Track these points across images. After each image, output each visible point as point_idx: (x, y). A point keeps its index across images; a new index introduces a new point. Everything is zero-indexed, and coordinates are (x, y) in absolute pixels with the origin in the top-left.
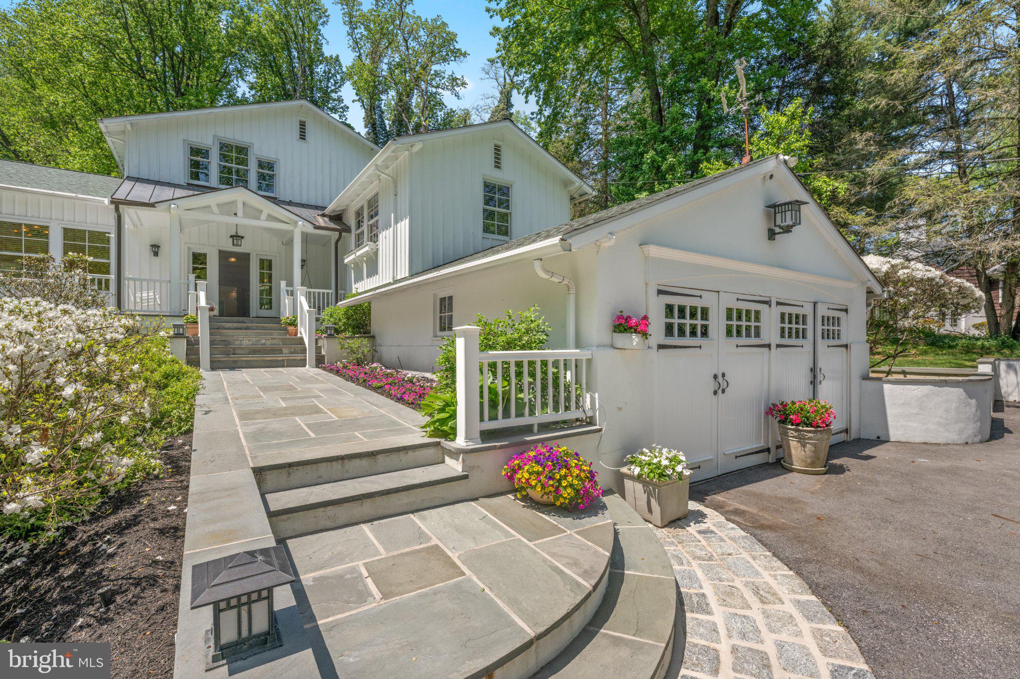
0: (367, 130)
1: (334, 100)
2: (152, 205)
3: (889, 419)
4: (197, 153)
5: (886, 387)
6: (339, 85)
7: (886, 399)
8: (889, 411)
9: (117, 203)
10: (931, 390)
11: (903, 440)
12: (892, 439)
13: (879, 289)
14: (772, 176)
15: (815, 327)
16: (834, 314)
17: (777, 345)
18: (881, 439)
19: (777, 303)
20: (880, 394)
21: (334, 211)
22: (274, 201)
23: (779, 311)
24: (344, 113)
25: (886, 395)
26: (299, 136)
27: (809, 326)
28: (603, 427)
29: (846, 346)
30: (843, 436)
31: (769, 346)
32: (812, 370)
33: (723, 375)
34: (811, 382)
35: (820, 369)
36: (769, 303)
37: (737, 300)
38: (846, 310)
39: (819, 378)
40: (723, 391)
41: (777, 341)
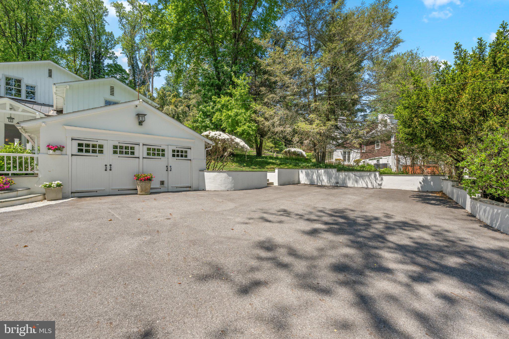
0: (129, 68)
1: (110, 53)
3: (206, 183)
5: (205, 173)
6: (113, 47)
8: (206, 181)
10: (217, 174)
11: (209, 190)
12: (207, 190)
13: (210, 142)
14: (137, 106)
15: (168, 153)
16: (182, 149)
17: (143, 158)
18: (204, 190)
19: (143, 145)
20: (204, 176)
21: (57, 109)
22: (34, 103)
23: (146, 147)
24: (116, 60)
25: (205, 175)
26: (48, 76)
27: (166, 153)
28: (40, 176)
29: (190, 160)
30: (188, 189)
31: (139, 158)
32: (167, 166)
33: (111, 165)
34: (167, 170)
35: (171, 167)
36: (139, 145)
37: (119, 143)
38: (190, 149)
39: (169, 169)
40: (110, 170)
41: (144, 157)
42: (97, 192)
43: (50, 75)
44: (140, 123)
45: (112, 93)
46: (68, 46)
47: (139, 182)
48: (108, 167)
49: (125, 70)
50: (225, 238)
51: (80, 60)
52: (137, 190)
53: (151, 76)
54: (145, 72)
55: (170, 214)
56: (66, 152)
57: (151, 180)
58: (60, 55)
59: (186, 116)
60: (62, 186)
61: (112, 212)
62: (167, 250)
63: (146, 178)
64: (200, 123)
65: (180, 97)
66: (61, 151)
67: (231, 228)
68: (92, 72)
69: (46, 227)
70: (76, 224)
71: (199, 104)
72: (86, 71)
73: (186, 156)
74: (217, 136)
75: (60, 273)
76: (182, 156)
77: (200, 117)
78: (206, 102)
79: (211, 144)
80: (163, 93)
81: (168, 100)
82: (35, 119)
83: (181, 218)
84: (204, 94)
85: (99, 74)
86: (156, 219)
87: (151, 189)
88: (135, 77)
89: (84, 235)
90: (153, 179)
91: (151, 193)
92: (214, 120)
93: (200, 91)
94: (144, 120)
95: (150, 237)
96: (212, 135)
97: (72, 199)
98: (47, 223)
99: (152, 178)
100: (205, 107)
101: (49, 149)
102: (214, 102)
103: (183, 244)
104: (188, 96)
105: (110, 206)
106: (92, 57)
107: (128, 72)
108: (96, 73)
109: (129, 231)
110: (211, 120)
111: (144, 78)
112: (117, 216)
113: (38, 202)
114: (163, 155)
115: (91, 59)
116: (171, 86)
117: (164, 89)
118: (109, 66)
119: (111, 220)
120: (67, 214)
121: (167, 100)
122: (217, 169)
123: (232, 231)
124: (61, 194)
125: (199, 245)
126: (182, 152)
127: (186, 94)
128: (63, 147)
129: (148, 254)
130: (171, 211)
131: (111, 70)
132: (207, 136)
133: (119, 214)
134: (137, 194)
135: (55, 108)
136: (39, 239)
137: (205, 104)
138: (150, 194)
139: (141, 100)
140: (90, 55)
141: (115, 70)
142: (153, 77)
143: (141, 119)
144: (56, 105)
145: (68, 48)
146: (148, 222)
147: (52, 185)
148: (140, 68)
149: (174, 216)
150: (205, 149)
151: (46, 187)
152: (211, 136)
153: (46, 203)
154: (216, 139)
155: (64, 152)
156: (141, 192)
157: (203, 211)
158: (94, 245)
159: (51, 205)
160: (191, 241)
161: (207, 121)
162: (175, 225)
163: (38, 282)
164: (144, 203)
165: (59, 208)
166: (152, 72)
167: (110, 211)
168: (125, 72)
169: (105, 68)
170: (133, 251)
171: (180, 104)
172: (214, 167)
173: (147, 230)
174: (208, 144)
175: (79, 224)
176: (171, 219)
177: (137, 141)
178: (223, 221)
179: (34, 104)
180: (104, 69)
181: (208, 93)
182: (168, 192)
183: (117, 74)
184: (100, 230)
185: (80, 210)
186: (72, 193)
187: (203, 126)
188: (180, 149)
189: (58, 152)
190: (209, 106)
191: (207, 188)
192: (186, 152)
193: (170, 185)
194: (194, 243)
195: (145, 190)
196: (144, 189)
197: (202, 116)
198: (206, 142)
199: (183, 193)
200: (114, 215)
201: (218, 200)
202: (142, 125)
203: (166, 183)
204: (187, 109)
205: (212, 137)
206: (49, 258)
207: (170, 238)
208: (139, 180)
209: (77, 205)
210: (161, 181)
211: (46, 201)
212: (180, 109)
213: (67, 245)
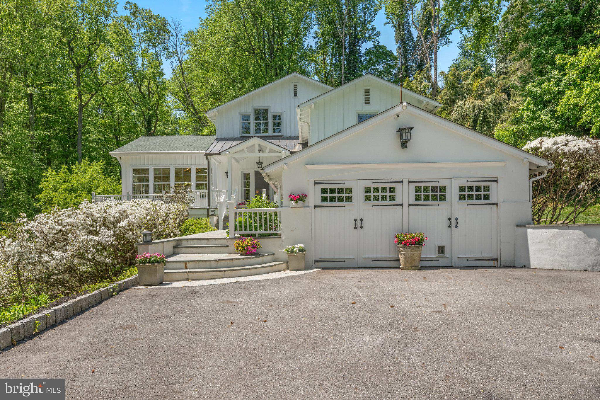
1: (370, 30)
2: (219, 154)
3: (531, 253)
4: (245, 118)
5: (529, 231)
6: (373, 18)
7: (529, 239)
8: (531, 248)
9: (207, 155)
10: (557, 232)
11: (538, 267)
12: (532, 267)
13: (543, 163)
14: (398, 116)
15: (453, 194)
16: (478, 184)
17: (409, 205)
18: (526, 266)
19: (409, 182)
20: (525, 237)
21: (302, 141)
22: (281, 138)
23: (413, 186)
24: (377, 38)
25: (529, 236)
26: (293, 95)
27: (448, 194)
28: (283, 237)
29: (496, 204)
30: (491, 263)
31: (402, 205)
32: (450, 219)
33: (362, 220)
34: (450, 227)
35: (456, 219)
36: (401, 182)
37: (373, 183)
38: (496, 181)
39: (454, 224)
40: (362, 227)
41: (411, 203)
42: (344, 261)
43: (296, 95)
44: (404, 145)
45: (367, 102)
46: (316, 40)
47: (401, 247)
48: (359, 222)
49: (391, 52)
50: (537, 360)
51: (331, 57)
52: (399, 260)
53: (433, 50)
54: (422, 45)
55: (444, 304)
56: (309, 202)
57: (421, 245)
58: (308, 59)
59: (501, 112)
60: (305, 251)
61: (358, 292)
62: (423, 358)
63: (413, 240)
64: (526, 123)
65: (490, 75)
66: (304, 201)
67: (560, 344)
68: (345, 72)
69: (285, 303)
70: (315, 303)
71: (525, 80)
72: (338, 72)
73: (487, 197)
74: (559, 148)
75: (292, 358)
76: (478, 197)
77: (528, 109)
78: (541, 73)
79: (545, 167)
80: (454, 75)
81: (465, 87)
82: (281, 159)
83: (460, 314)
84: (538, 57)
85: (354, 71)
86: (418, 309)
87: (421, 260)
88: (406, 60)
89: (321, 318)
90: (425, 242)
91: (422, 268)
92: (559, 110)
93: (528, 51)
94: (409, 138)
95: (401, 335)
96: (546, 146)
97: (315, 270)
98: (287, 298)
99: (422, 240)
100: (540, 84)
101: (291, 200)
102: (562, 68)
103: (450, 355)
104: (507, 68)
105: (358, 284)
106: (345, 47)
107: (395, 54)
108: (350, 71)
109: (375, 322)
110: (554, 112)
111: (421, 58)
112: (364, 299)
113: (281, 272)
114: (443, 198)
115: (343, 51)
116: (470, 56)
117: (457, 67)
118: (368, 52)
119: (354, 303)
120: (307, 289)
121: (462, 87)
122: (559, 222)
123: (559, 351)
124: (304, 263)
125: (480, 362)
126: (478, 189)
127: (502, 65)
128: (306, 196)
129: (393, 358)
130: (446, 299)
131: (371, 59)
132: (536, 150)
133: (367, 296)
134: (399, 268)
135: (300, 141)
136: (278, 315)
137: (539, 79)
138: (420, 269)
139: (405, 104)
140: (342, 44)
141: (376, 57)
142: (437, 48)
143: (404, 138)
144: (302, 136)
145: (316, 43)
146: (404, 312)
147: (295, 250)
148: (415, 39)
149: (449, 308)
150: (530, 179)
151: (289, 251)
152: (543, 149)
153: (289, 273)
154: (557, 154)
155: (306, 203)
156: (405, 265)
157: (508, 305)
158: (329, 332)
159: (292, 276)
160: (467, 353)
161: (545, 116)
162: (446, 323)
163: (272, 361)
164: (404, 284)
165: (300, 281)
166: (435, 41)
167: (356, 290)
168: (390, 56)
169: (363, 59)
170: (374, 349)
171: (487, 90)
172: (553, 216)
173: (400, 325)
174: (538, 167)
175: (318, 303)
176: (442, 314)
177: (398, 178)
178: (546, 329)
179: (280, 140)
180: (361, 61)
181: (547, 50)
182: (452, 267)
183: (379, 62)
184: (340, 314)
185: (322, 286)
186: (316, 261)
187: (535, 129)
188: (475, 184)
189: (300, 203)
190: (549, 80)
191: (534, 263)
192: (487, 188)
193: (456, 254)
194: (471, 357)
195: (411, 262)
196: (409, 260)
197: (531, 107)
198: (530, 163)
199: (480, 270)
200: (360, 296)
201: (551, 288)
202: (406, 147)
203: (447, 251)
204: (504, 96)
205: (548, 150)
206: (284, 338)
207: (432, 342)
208: (401, 244)
209: (320, 278)
210: (439, 247)
211: (289, 270)
212: (489, 100)
213: (303, 327)
